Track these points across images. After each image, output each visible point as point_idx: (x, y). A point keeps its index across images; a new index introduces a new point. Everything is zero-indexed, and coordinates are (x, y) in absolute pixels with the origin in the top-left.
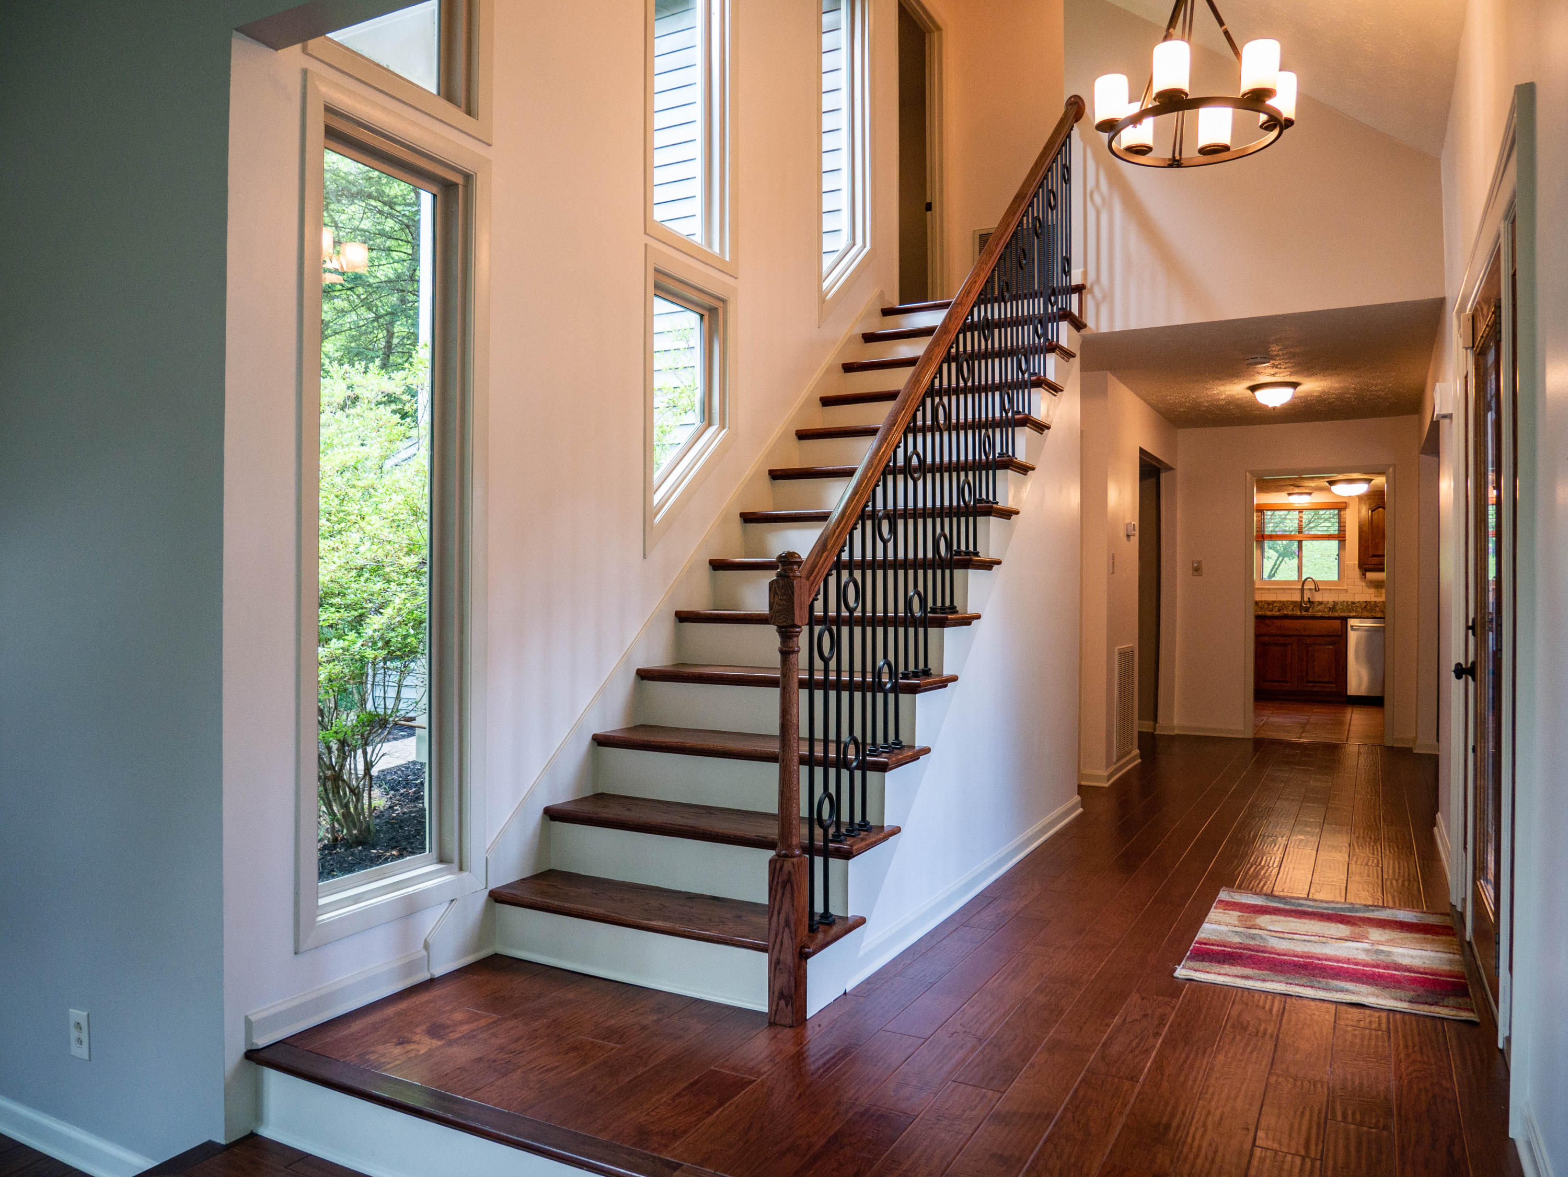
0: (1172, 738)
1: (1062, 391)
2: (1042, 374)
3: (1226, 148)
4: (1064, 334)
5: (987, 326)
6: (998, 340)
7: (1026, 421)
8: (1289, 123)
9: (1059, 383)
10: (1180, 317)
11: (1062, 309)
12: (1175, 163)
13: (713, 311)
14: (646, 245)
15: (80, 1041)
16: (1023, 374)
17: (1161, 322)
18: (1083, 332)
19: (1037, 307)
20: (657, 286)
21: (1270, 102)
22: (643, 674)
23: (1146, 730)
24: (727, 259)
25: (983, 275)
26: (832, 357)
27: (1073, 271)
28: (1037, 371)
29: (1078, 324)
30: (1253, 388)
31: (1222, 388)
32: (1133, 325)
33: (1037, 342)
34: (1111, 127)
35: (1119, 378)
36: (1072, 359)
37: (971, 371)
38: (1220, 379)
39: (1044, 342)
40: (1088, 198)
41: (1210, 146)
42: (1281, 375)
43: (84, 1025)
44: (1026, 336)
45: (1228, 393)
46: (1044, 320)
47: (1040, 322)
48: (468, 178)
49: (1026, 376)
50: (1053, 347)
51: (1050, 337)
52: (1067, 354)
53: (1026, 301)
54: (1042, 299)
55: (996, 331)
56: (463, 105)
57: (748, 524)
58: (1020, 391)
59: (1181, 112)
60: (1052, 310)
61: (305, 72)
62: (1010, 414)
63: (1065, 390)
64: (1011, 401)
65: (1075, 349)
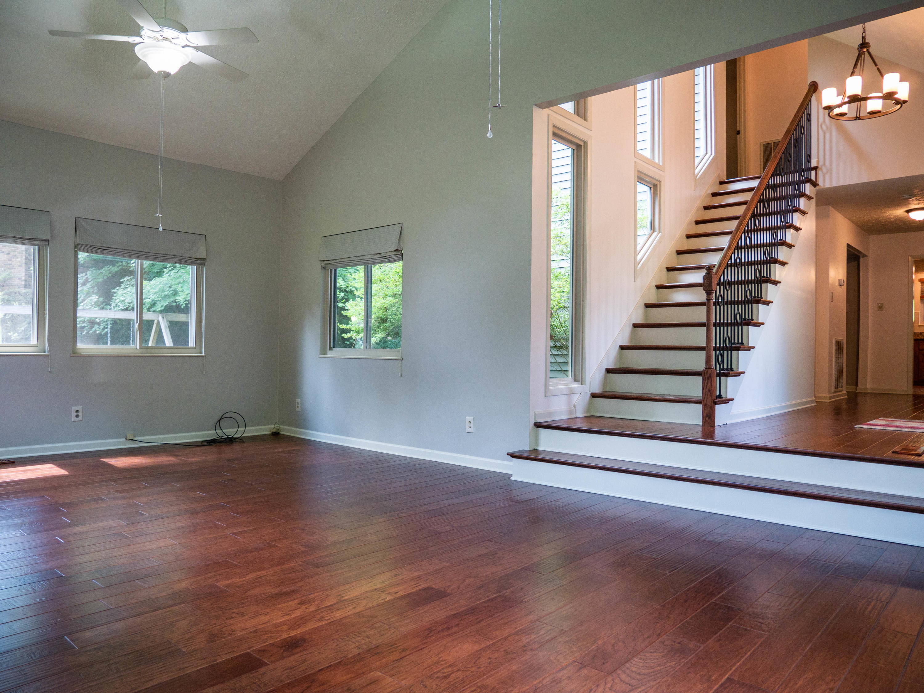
0: (866, 394)
1: (807, 214)
2: (798, 207)
3: (879, 112)
4: (808, 189)
5: (774, 187)
6: (779, 192)
7: (791, 226)
8: (905, 102)
9: (806, 210)
10: (865, 178)
11: (807, 178)
12: (857, 118)
13: (655, 186)
14: (635, 161)
15: (470, 427)
16: (789, 207)
17: (855, 181)
18: (817, 188)
19: (795, 177)
20: (639, 178)
21: (896, 96)
22: (635, 325)
23: (851, 391)
24: (661, 164)
25: (773, 166)
26: (699, 203)
27: (812, 161)
28: (795, 205)
29: (814, 184)
30: (908, 211)
31: (891, 212)
32: (841, 183)
33: (795, 193)
34: (829, 108)
35: (835, 209)
36: (811, 200)
37: (768, 205)
38: (889, 207)
39: (799, 193)
40: (820, 126)
41: (872, 111)
42: (922, 204)
43: (472, 422)
44: (791, 190)
45: (895, 214)
46: (799, 183)
47: (797, 184)
48: (585, 143)
49: (791, 207)
50: (803, 195)
51: (801, 190)
52: (809, 198)
53: (791, 175)
54: (798, 174)
55: (778, 189)
56: (583, 118)
57: (669, 272)
58: (788, 214)
59: (859, 102)
60: (802, 178)
61: (549, 115)
62: (784, 223)
63: (809, 213)
64: (784, 218)
65: (813, 195)
